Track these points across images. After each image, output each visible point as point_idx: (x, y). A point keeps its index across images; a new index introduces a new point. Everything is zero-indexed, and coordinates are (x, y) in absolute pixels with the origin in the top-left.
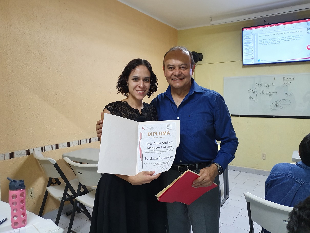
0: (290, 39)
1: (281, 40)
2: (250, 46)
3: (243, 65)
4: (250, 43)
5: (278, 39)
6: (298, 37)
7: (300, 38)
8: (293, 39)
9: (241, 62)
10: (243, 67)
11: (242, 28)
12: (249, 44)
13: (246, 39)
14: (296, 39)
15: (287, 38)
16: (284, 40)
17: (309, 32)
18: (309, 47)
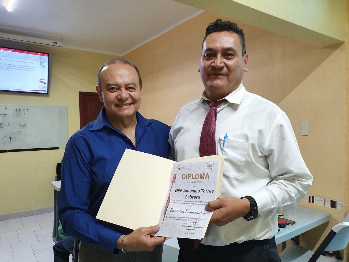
0: (23, 69)
1: (13, 68)
5: (9, 65)
6: (31, 68)
7: (33, 70)
8: (25, 69)
14: (29, 69)
15: (19, 67)
16: (17, 68)
17: (41, 66)
18: (41, 80)
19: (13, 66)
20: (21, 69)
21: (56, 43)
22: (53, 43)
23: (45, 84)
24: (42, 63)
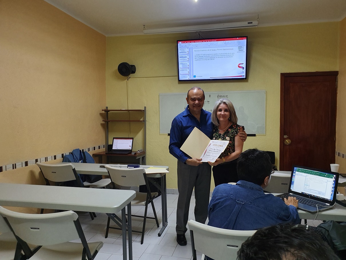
0: (223, 56)
1: (215, 57)
2: (186, 60)
3: (179, 81)
4: (186, 57)
5: (212, 55)
6: (230, 54)
7: (232, 56)
8: (226, 56)
9: (177, 77)
10: (179, 83)
11: (177, 41)
12: (185, 59)
13: (182, 53)
14: (229, 56)
15: (220, 55)
16: (218, 57)
17: (240, 50)
18: (240, 66)
19: (215, 55)
20: (222, 57)
21: (252, 23)
22: (249, 23)
23: (243, 68)
24: (240, 47)
